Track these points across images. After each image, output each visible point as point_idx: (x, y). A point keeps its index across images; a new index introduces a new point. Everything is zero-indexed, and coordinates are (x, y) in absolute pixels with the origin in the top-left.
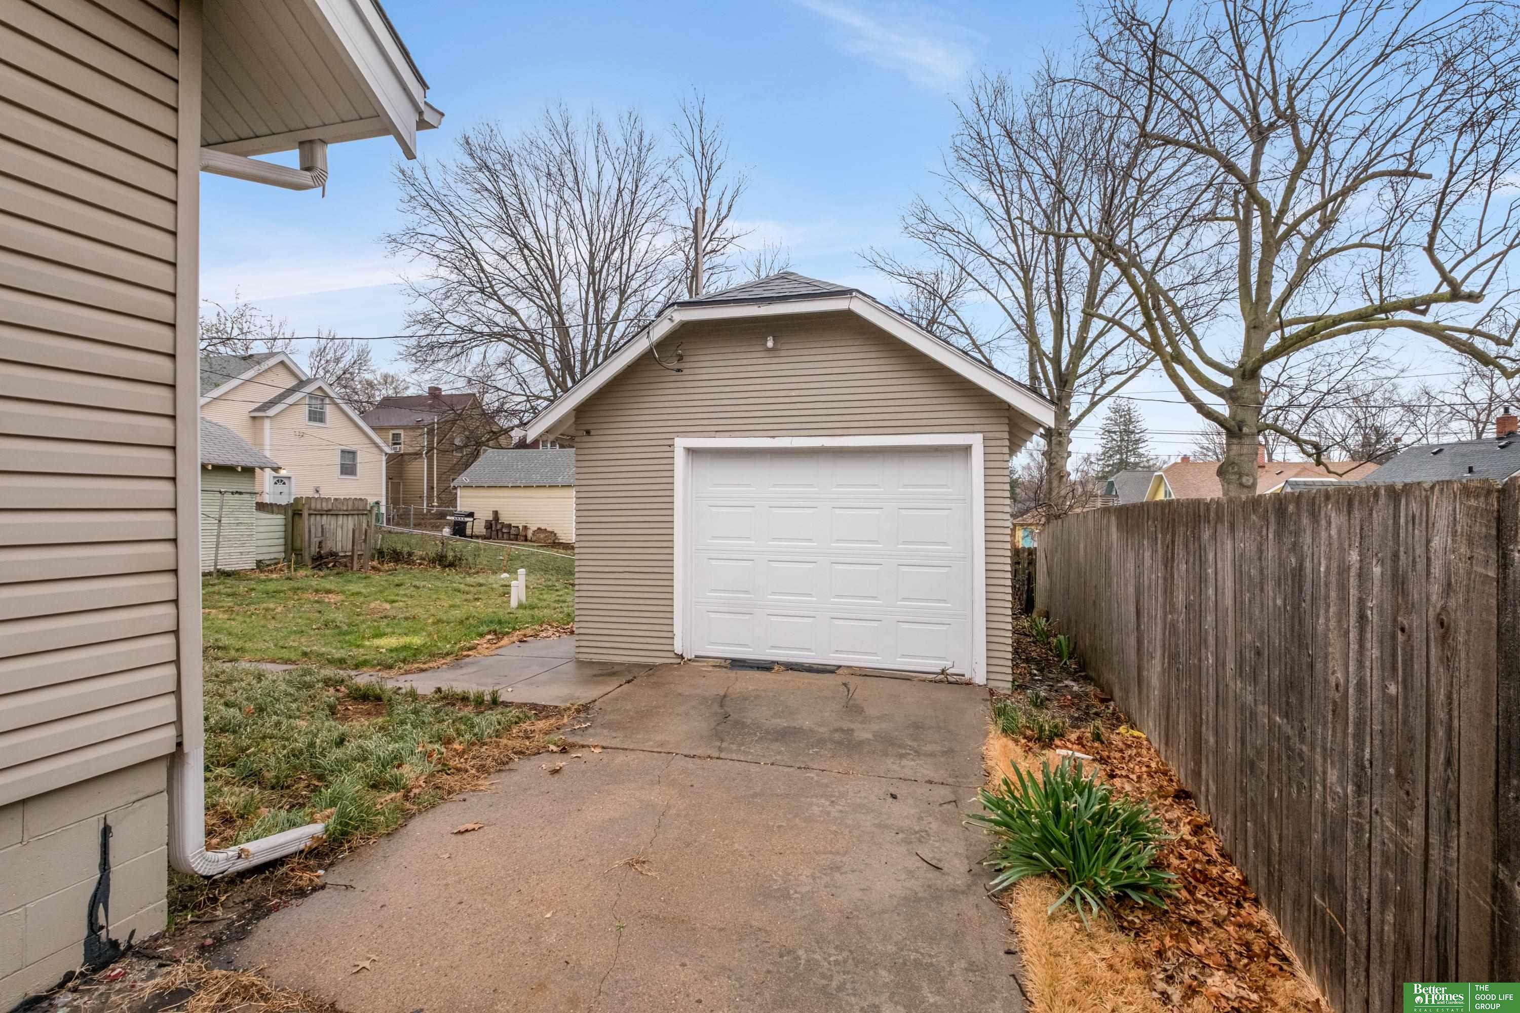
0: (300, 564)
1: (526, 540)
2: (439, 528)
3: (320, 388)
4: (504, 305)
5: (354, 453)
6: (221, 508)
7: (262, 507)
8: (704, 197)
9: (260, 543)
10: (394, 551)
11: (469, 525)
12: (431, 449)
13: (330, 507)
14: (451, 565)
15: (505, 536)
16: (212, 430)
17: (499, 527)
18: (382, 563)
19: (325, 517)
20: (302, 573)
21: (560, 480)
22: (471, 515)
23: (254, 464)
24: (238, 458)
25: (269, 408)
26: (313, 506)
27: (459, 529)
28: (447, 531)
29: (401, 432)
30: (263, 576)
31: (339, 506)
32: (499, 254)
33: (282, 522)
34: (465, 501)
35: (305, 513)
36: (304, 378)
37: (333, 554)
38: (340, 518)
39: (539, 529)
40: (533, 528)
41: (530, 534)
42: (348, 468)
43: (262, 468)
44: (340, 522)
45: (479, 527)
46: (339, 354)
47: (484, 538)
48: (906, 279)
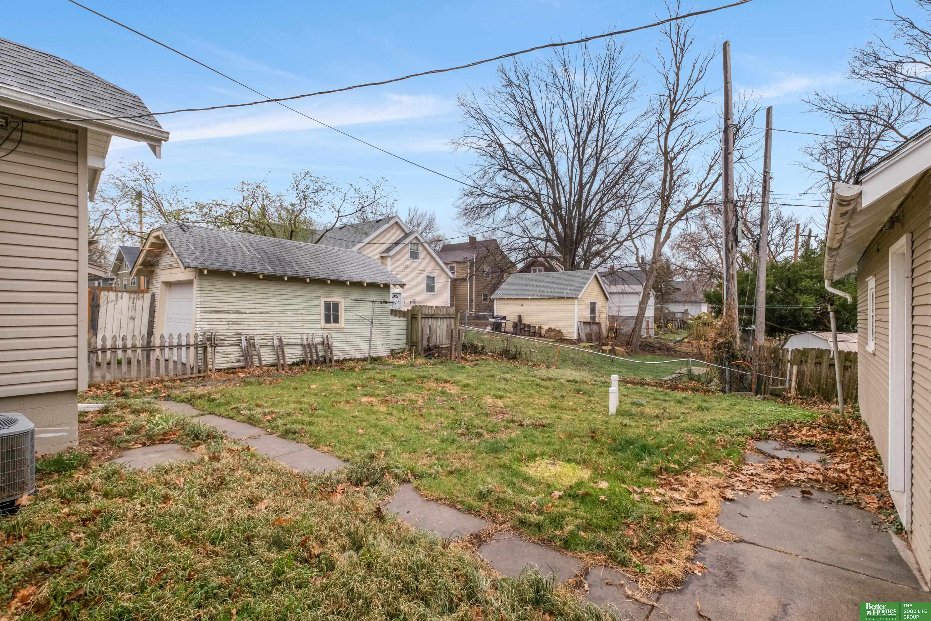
0: (418, 355)
1: (541, 336)
2: (486, 326)
3: (416, 238)
4: (519, 176)
5: (433, 278)
6: (373, 314)
7: (394, 312)
8: (678, 68)
9: (393, 337)
10: (472, 345)
11: (503, 324)
12: (471, 276)
13: (433, 313)
14: (514, 358)
15: (527, 333)
16: (365, 260)
17: (522, 327)
18: (466, 354)
19: (430, 320)
20: (420, 361)
21: (565, 293)
22: (504, 318)
23: (391, 282)
24: (381, 279)
25: (390, 250)
26: (423, 312)
27: (497, 327)
28: (489, 329)
29: (455, 265)
30: (395, 361)
31: (439, 312)
32: (515, 144)
33: (405, 323)
34: (500, 309)
35: (419, 317)
36: (408, 232)
37: (436, 347)
38: (439, 320)
39: (550, 329)
40: (545, 328)
41: (543, 332)
42: (431, 288)
43: (394, 285)
44: (439, 323)
45: (509, 327)
46: (419, 221)
47: (512, 333)
48: (851, 116)
